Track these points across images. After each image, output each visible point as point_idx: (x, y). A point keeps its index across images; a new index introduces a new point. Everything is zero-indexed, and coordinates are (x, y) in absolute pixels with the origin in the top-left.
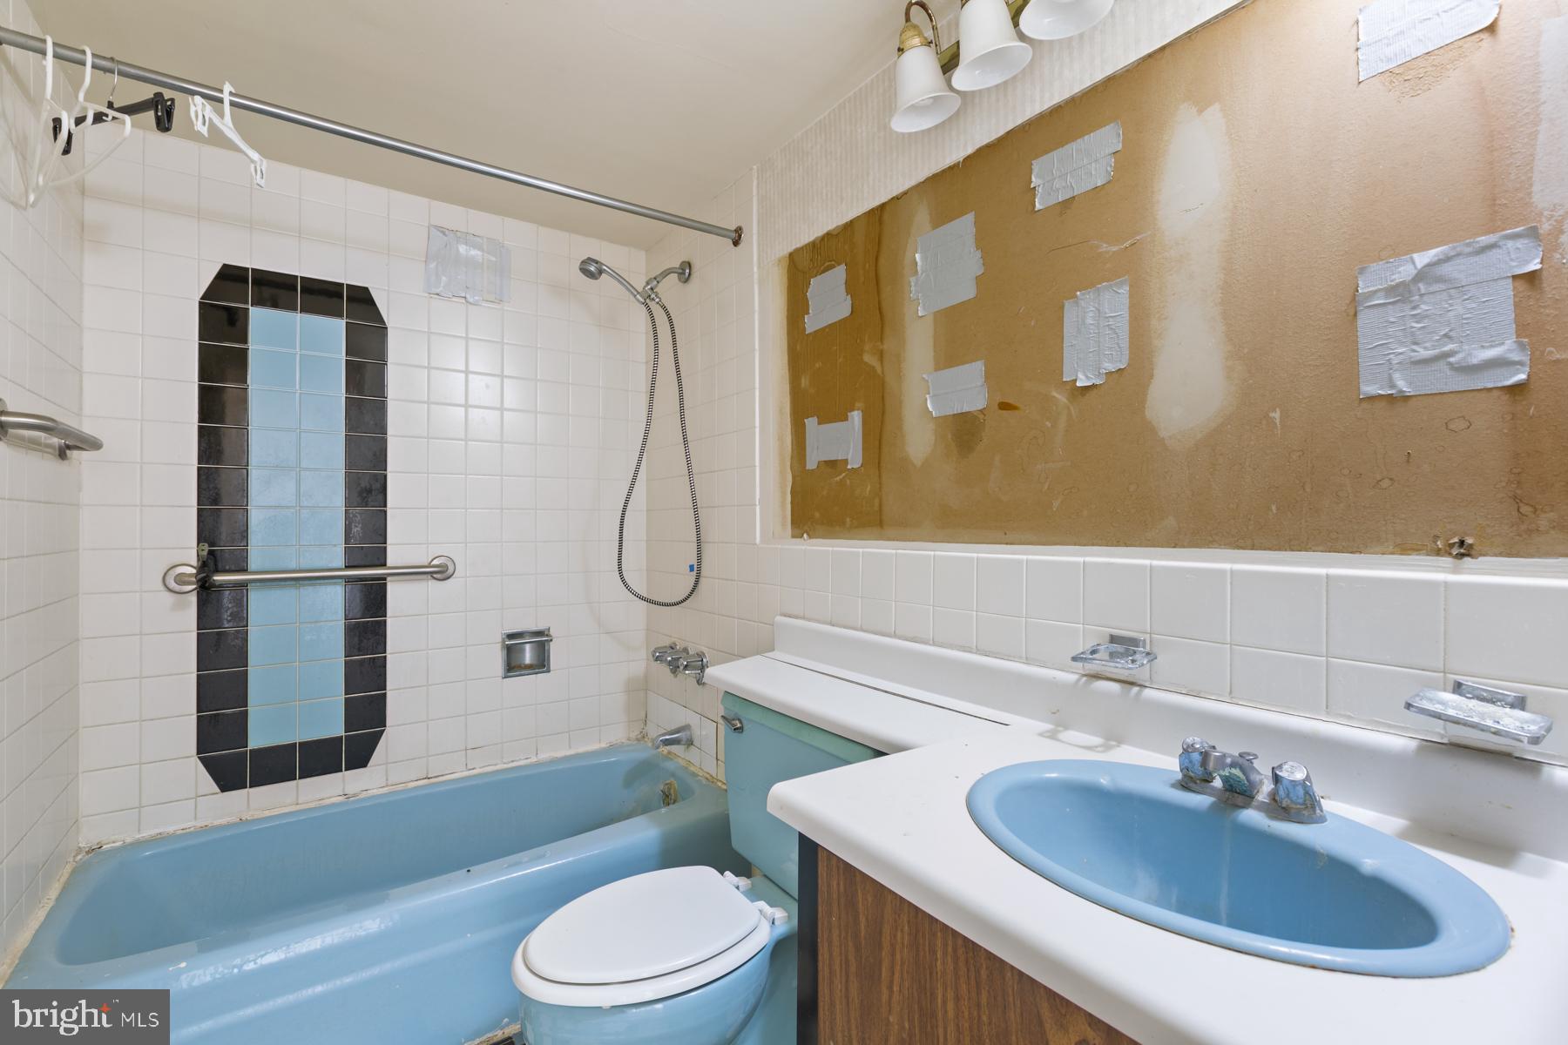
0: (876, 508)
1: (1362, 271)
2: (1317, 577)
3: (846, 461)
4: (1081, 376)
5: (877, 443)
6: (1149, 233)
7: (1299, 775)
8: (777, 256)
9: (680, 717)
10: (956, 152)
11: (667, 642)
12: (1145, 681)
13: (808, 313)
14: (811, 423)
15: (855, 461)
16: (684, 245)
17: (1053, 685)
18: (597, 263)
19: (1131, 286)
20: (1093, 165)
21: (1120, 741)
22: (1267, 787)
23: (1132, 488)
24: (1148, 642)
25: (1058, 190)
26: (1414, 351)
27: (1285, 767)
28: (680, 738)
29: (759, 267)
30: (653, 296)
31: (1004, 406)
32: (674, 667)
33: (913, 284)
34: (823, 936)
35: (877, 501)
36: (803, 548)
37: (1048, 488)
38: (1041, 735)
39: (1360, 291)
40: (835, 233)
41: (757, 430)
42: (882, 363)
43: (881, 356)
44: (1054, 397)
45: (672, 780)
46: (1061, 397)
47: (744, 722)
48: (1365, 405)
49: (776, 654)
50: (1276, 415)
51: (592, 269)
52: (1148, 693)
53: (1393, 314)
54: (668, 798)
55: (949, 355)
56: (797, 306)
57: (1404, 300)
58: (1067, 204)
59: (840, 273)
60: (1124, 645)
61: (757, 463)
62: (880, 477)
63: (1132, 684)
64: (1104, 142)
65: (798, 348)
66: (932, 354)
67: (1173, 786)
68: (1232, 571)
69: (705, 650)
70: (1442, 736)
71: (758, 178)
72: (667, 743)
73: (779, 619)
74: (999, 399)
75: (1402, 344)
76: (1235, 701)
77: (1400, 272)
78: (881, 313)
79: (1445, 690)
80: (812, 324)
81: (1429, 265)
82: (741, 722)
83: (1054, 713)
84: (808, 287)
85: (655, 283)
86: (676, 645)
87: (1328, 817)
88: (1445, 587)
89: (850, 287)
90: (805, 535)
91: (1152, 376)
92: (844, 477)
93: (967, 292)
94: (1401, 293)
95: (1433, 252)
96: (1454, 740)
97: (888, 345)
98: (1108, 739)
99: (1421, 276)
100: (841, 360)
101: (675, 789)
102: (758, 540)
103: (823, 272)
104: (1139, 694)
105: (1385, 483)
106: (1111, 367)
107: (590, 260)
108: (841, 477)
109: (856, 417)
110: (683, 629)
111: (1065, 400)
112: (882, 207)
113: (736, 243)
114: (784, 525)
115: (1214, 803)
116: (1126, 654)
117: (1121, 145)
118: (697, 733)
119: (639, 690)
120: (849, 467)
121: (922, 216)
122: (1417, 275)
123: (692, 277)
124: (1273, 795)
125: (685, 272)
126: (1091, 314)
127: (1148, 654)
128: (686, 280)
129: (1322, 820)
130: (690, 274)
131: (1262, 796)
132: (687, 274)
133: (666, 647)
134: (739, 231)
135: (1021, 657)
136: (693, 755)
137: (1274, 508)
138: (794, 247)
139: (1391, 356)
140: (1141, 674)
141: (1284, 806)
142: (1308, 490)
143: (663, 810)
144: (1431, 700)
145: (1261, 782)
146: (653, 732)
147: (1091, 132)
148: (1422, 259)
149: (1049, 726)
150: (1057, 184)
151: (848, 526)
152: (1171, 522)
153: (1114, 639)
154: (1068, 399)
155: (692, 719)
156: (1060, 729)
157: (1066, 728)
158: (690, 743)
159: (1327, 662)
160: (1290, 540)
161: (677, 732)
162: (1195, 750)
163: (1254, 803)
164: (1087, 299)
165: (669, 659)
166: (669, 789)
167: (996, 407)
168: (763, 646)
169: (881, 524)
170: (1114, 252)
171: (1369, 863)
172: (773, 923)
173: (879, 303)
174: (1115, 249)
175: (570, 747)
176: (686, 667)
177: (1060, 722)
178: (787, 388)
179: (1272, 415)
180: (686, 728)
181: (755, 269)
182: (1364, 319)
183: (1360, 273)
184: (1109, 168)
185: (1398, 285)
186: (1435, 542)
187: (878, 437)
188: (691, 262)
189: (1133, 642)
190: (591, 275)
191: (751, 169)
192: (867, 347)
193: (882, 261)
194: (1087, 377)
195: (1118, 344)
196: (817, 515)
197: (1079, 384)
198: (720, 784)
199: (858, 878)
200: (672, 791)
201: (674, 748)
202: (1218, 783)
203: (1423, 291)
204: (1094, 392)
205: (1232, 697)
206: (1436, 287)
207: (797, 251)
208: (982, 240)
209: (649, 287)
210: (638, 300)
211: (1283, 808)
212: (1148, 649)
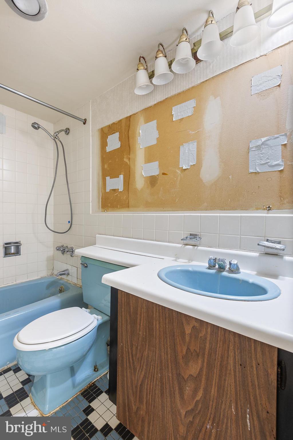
0: (127, 203)
1: (251, 142)
2: (238, 216)
3: (118, 189)
4: (184, 166)
5: (128, 184)
6: (202, 129)
7: (235, 262)
8: (98, 129)
9: (64, 267)
10: (152, 103)
11: (60, 245)
12: (198, 245)
13: (107, 146)
14: (108, 178)
15: (121, 189)
16: (68, 122)
17: (175, 248)
18: (38, 124)
19: (197, 143)
20: (188, 110)
21: (192, 261)
22: (228, 266)
23: (196, 195)
24: (199, 235)
25: (179, 116)
26: (261, 162)
27: (232, 261)
28: (65, 273)
29: (92, 131)
30: (57, 137)
31: (164, 174)
32: (63, 252)
33: (139, 139)
34: (119, 315)
35: (127, 200)
36: (105, 214)
37: (175, 196)
38: (173, 260)
39: (250, 147)
40: (116, 123)
41: (91, 180)
42: (129, 161)
43: (129, 159)
44: (177, 171)
45: (62, 286)
46: (179, 172)
47: (88, 265)
48: (250, 175)
49: (96, 245)
50: (231, 177)
51: (36, 126)
52: (199, 248)
53: (257, 152)
54: (61, 291)
55: (149, 159)
56: (104, 144)
57: (259, 149)
58: (181, 120)
59: (117, 135)
60: (194, 236)
61: (91, 190)
62: (128, 194)
63: (195, 246)
64: (191, 104)
65: (104, 156)
66: (144, 159)
67: (206, 269)
68: (220, 216)
69: (73, 246)
70: (264, 252)
71: (92, 104)
72: (61, 275)
73: (97, 235)
74: (162, 172)
75: (259, 160)
76: (219, 248)
77: (258, 143)
78: (129, 147)
79: (265, 241)
80: (108, 149)
81: (265, 141)
82: (87, 265)
83: (175, 255)
84: (107, 139)
85: (58, 133)
86: (64, 245)
87: (241, 272)
88: (266, 217)
89: (120, 139)
90: (106, 211)
91: (202, 167)
92: (118, 194)
93: (154, 142)
94: (258, 147)
95: (266, 138)
96: (266, 253)
97: (131, 156)
98: (189, 260)
99: (263, 144)
100: (117, 160)
101: (63, 288)
102: (91, 213)
103: (112, 134)
104: (197, 248)
105: (254, 193)
106: (192, 164)
107: (35, 123)
108: (117, 194)
109: (121, 177)
110: (66, 240)
111: (180, 173)
112: (130, 116)
113: (84, 124)
114: (99, 208)
115: (216, 271)
116: (194, 238)
117: (195, 105)
118: (70, 272)
119: (51, 260)
120: (119, 191)
121: (142, 119)
122: (262, 143)
123: (69, 133)
124: (230, 268)
125: (67, 131)
126: (187, 150)
127: (199, 238)
128: (68, 134)
129: (240, 273)
130: (69, 132)
131: (227, 268)
132: (68, 132)
133: (60, 246)
134: (85, 120)
135: (167, 241)
136: (69, 278)
137: (229, 200)
138: (103, 126)
139: (256, 163)
140: (197, 243)
141: (232, 270)
142: (237, 195)
143: (59, 295)
144: (262, 243)
145: (227, 266)
146: (56, 272)
147: (188, 101)
148: (263, 139)
149: (175, 259)
150: (179, 114)
151: (119, 208)
152: (205, 204)
153: (191, 235)
154: (181, 172)
155: (69, 267)
156: (177, 259)
157: (179, 259)
158: (68, 274)
159: (240, 236)
160: (233, 208)
161: (64, 272)
162: (212, 259)
163: (225, 270)
164: (186, 145)
165: (62, 249)
166: (61, 289)
167: (161, 174)
168: (93, 243)
169: (128, 207)
170: (193, 134)
171: (251, 281)
172: (98, 320)
173: (129, 144)
174: (193, 133)
175: (28, 279)
176: (67, 251)
177: (177, 257)
178: (100, 168)
179: (230, 177)
180: (67, 270)
181: (91, 132)
182: (251, 153)
183: (250, 142)
184: (192, 111)
185: (258, 145)
186: (264, 207)
187: (128, 182)
188: (69, 129)
189: (196, 235)
190: (35, 128)
191: (90, 101)
192: (125, 157)
193: (130, 132)
194: (186, 166)
195: (194, 158)
196: (109, 205)
197: (183, 168)
198: (78, 285)
199: (131, 296)
200: (62, 289)
201: (63, 276)
202: (217, 266)
203: (263, 147)
204: (187, 171)
205: (219, 247)
206: (266, 147)
207: (104, 127)
208: (158, 128)
209: (56, 134)
210: (52, 138)
211: (232, 271)
212: (199, 237)
